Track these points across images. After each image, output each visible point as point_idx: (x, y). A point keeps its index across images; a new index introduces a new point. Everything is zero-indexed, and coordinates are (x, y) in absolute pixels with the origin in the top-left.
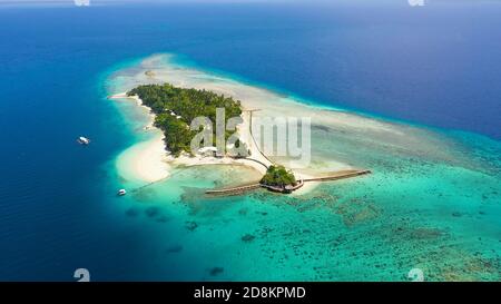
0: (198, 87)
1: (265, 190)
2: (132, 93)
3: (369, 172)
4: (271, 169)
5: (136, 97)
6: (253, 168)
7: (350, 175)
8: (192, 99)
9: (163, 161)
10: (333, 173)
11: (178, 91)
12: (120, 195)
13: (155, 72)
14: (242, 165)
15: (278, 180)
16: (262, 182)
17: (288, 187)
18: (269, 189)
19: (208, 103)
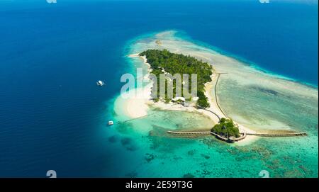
0: (186, 54)
1: (214, 137)
2: (142, 55)
3: (305, 134)
4: (222, 120)
5: (144, 57)
6: (209, 118)
7: (288, 134)
8: (179, 62)
9: (146, 104)
10: (273, 131)
11: (171, 55)
12: (108, 125)
13: (162, 41)
14: (201, 114)
15: (225, 131)
16: (212, 130)
17: (231, 138)
18: (217, 137)
19: (189, 65)
